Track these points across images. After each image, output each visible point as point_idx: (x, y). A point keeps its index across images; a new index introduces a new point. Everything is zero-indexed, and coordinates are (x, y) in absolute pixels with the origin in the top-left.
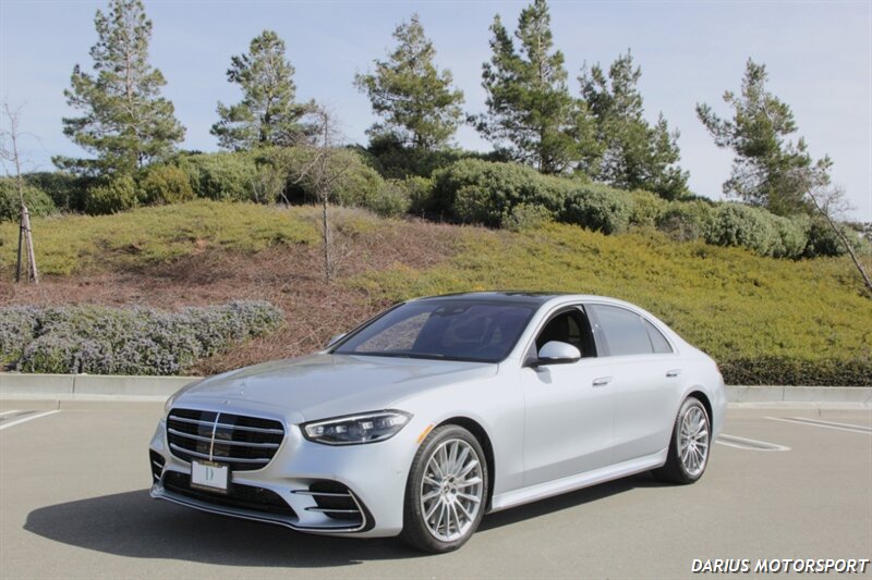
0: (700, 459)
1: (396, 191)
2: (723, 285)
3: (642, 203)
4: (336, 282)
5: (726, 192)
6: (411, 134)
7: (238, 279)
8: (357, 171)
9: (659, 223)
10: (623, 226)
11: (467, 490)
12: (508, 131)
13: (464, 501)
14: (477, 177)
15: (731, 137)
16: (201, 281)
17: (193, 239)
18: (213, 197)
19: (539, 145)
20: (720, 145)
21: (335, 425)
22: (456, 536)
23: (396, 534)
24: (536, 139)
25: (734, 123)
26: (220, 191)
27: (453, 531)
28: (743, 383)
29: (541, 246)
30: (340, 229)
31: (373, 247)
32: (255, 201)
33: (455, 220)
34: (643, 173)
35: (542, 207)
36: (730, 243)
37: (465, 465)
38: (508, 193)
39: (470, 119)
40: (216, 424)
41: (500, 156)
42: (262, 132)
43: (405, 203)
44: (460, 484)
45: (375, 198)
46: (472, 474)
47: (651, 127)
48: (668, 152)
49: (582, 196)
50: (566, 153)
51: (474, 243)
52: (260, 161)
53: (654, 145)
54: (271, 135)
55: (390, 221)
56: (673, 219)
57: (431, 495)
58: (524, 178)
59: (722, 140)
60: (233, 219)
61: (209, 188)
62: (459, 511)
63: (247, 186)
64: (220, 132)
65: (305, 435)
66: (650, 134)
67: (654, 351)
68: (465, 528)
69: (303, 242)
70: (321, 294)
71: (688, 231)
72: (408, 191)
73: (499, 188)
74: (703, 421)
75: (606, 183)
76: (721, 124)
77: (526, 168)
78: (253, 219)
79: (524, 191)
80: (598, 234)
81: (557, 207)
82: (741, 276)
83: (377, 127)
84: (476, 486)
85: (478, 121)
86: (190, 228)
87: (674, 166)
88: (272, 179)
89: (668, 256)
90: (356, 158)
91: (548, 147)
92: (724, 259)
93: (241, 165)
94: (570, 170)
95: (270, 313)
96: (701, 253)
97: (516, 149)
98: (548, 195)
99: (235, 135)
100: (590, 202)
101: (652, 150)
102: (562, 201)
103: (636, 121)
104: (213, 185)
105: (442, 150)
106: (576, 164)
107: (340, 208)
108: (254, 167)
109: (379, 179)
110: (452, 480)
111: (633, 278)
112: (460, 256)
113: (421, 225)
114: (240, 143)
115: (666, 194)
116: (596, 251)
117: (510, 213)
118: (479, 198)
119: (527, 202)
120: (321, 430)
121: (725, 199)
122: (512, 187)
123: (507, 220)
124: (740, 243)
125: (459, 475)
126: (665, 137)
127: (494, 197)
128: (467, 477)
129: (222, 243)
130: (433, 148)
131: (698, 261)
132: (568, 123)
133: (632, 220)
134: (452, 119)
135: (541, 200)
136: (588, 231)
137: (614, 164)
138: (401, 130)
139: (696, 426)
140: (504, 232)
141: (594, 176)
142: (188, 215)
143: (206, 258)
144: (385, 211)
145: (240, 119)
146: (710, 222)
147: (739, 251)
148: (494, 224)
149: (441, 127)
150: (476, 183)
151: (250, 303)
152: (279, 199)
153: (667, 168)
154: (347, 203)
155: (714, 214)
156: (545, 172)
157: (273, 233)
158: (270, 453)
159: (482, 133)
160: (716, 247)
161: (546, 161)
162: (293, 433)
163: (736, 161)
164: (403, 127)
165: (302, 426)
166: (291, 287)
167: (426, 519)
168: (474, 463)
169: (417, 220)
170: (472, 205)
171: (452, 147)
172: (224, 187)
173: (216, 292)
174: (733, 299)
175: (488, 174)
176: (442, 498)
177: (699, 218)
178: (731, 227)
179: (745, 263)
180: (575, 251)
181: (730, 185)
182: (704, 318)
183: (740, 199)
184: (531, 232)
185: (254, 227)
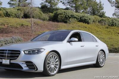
0: (103, 63)
1: (46, 16)
2: (112, 34)
3: (96, 18)
4: (34, 33)
5: (113, 16)
6: (49, 5)
7: (14, 33)
8: (38, 12)
9: (99, 22)
10: (91, 22)
11: (56, 65)
12: (69, 4)
13: (55, 67)
14: (62, 13)
15: (114, 4)
16: (6, 33)
17: (4, 25)
18: (8, 17)
19: (75, 7)
20: (112, 6)
21: (30, 51)
22: (54, 73)
23: (42, 72)
24: (74, 5)
25: (115, 1)
26: (10, 16)
27: (53, 72)
28: (115, 53)
29: (75, 26)
30: (35, 23)
31: (41, 26)
32: (17, 18)
33: (58, 21)
34: (96, 12)
35: (75, 19)
36: (113, 26)
37: (55, 60)
38: (68, 16)
39: (61, 1)
40: (7, 52)
41: (67, 9)
42: (19, 4)
43: (48, 18)
44: (55, 63)
45: (42, 17)
46: (57, 62)
47: (98, 3)
48: (101, 8)
49: (83, 17)
50: (80, 8)
51: (61, 26)
52: (18, 10)
53: (98, 7)
54: (21, 4)
55: (45, 22)
56: (102, 21)
57: (49, 65)
58: (72, 13)
59: (112, 5)
60: (12, 21)
61: (7, 15)
62: (54, 69)
63: (16, 15)
64: (10, 4)
65: (25, 53)
66: (98, 4)
67: (93, 41)
68: (55, 72)
69: (27, 26)
70: (31, 36)
71: (105, 23)
72: (48, 16)
73: (67, 15)
74: (104, 55)
75: (89, 14)
76: (112, 2)
77: (72, 11)
78: (17, 21)
79: (72, 16)
80: (86, 24)
81: (78, 19)
82: (115, 32)
83: (42, 3)
84: (57, 64)
85: (63, 2)
86: (4, 23)
87: (102, 11)
88: (21, 13)
89: (100, 28)
90: (38, 9)
91: (77, 7)
92: (112, 29)
93: (14, 10)
94: (81, 12)
95: (20, 39)
96: (107, 28)
97: (70, 7)
98: (76, 16)
99: (13, 4)
100: (85, 18)
101: (98, 8)
102: (79, 18)
103: (95, 2)
104: (8, 14)
105: (55, 8)
106: (82, 11)
107: (35, 19)
108: (17, 11)
109: (43, 13)
110: (53, 63)
111: (93, 32)
112: (59, 28)
113: (51, 22)
114: (14, 6)
115: (101, 16)
116: (86, 27)
117: (69, 20)
118: (63, 17)
119: (72, 18)
120: (28, 52)
121: (113, 17)
122: (69, 15)
123: (68, 22)
124: (115, 26)
125: (54, 62)
126: (101, 5)
127: (66, 17)
128: (56, 62)
129: (10, 26)
130: (54, 8)
131: (107, 29)
132: (81, 2)
133: (94, 21)
134: (57, 2)
135: (75, 17)
136: (84, 23)
137: (90, 11)
138: (47, 4)
139: (102, 56)
140: (68, 24)
141: (86, 13)
142: (3, 20)
143: (7, 29)
144: (44, 20)
145: (14, 1)
146: (109, 22)
147: (115, 27)
148: (66, 22)
149: (55, 3)
150: (62, 14)
151: (16, 37)
152: (22, 17)
153: (101, 11)
154: (36, 18)
155: (110, 20)
156: (76, 12)
157: (21, 24)
158: (18, 57)
159: (63, 4)
160: (110, 27)
161: (76, 10)
162: (22, 53)
163: (115, 9)
164: (48, 3)
165: (24, 51)
166: (25, 34)
167: (48, 69)
168: (57, 60)
169: (50, 22)
170: (61, 19)
171: (58, 7)
172: (11, 15)
173: (9, 35)
174: (114, 36)
175: (64, 12)
176: (51, 66)
177: (107, 21)
178: (114, 22)
179: (116, 30)
180: (82, 27)
181: (114, 14)
182: (107, 40)
183: (116, 17)
184: (73, 24)
185: (17, 23)
